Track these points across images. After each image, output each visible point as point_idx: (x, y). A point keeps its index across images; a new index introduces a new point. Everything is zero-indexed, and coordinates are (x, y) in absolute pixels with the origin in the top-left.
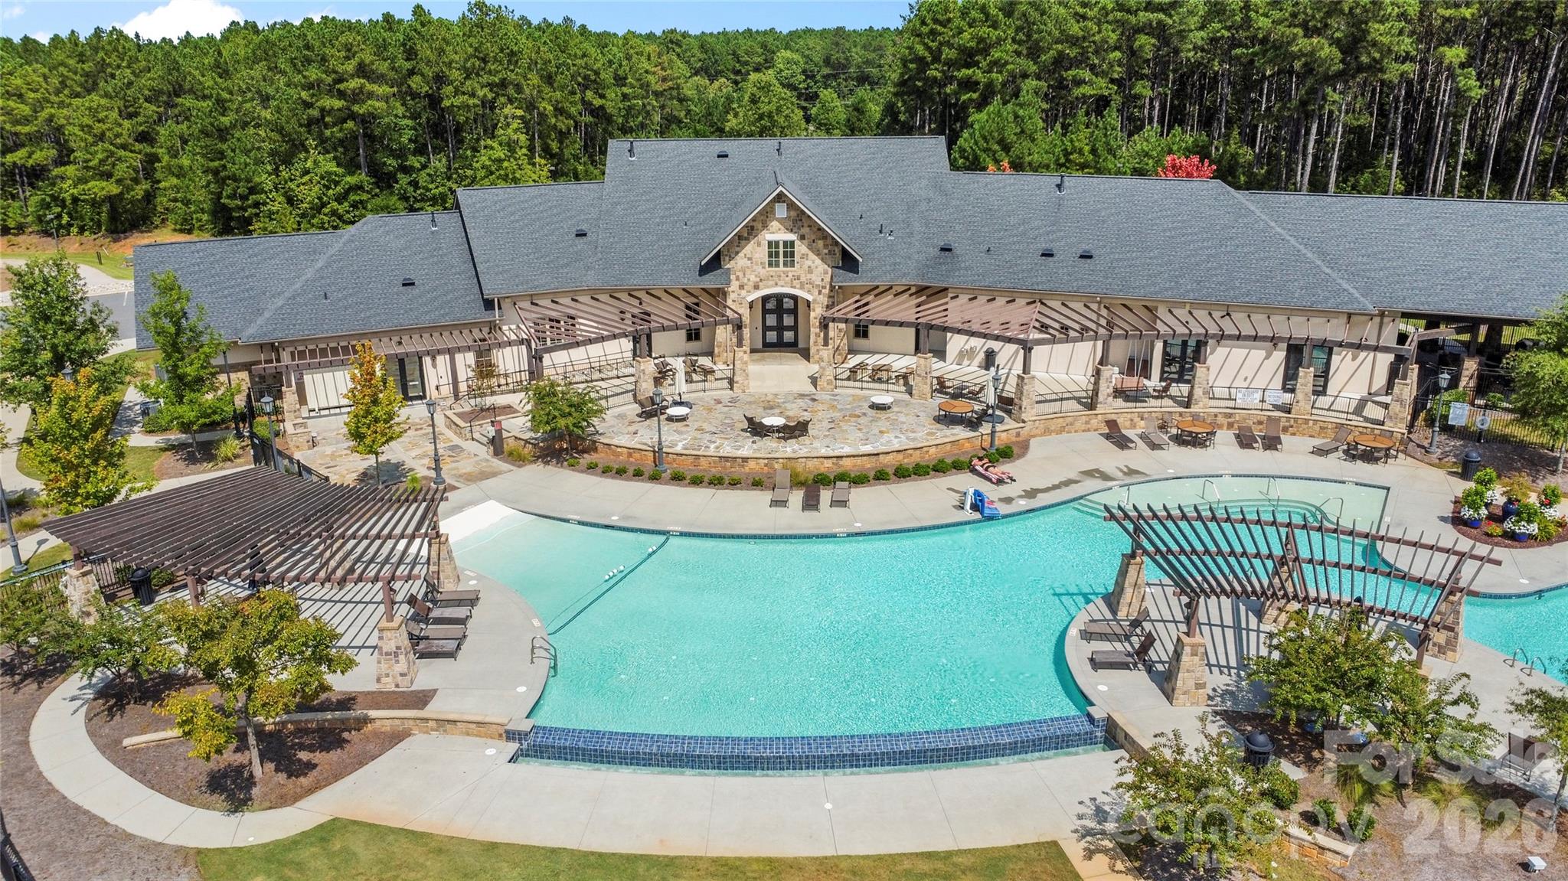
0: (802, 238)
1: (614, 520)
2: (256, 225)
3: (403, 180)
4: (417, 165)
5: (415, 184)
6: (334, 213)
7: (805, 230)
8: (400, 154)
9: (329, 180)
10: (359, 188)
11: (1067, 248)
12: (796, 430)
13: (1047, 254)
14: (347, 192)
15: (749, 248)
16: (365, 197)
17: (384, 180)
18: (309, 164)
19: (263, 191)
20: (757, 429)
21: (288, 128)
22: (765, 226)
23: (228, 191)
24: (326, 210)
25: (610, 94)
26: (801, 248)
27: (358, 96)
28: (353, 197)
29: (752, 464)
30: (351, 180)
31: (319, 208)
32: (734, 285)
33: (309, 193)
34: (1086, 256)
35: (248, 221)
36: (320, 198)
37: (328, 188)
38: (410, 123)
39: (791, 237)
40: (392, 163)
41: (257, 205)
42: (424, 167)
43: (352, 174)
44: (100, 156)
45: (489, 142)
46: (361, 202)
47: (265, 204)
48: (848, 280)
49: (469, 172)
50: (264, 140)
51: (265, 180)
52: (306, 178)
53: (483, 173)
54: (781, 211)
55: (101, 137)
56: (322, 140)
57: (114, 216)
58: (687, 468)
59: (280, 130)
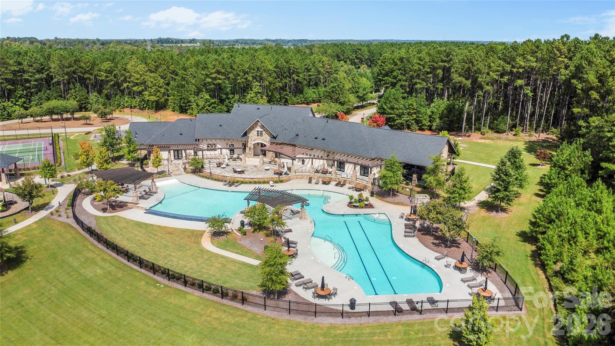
0: (264, 130)
1: (193, 184)
2: (189, 111)
3: (227, 101)
4: (231, 97)
5: (230, 102)
6: (207, 109)
7: (265, 129)
8: (227, 94)
9: (207, 101)
10: (215, 103)
11: (320, 137)
12: (242, 172)
13: (316, 138)
14: (211, 104)
15: (253, 132)
16: (216, 105)
17: (222, 101)
18: (202, 96)
19: (191, 102)
20: (235, 172)
21: (198, 86)
22: (256, 127)
23: (182, 102)
24: (205, 109)
25: (301, 76)
26: (264, 133)
27: (215, 79)
28: (213, 105)
29: (228, 178)
30: (213, 101)
31: (203, 108)
32: (249, 140)
33: (201, 103)
34: (324, 139)
35: (187, 110)
36: (204, 105)
37: (206, 103)
38: (230, 85)
39: (262, 130)
40: (224, 96)
41: (189, 106)
42: (233, 98)
43: (213, 99)
44: (154, 90)
45: (251, 92)
46: (215, 107)
47: (191, 106)
48: (274, 141)
49: (245, 100)
50: (193, 88)
51: (192, 99)
52: (201, 100)
53: (248, 100)
54: (259, 124)
55: (155, 85)
56: (207, 90)
57: (156, 106)
58: (216, 177)
59: (196, 86)
